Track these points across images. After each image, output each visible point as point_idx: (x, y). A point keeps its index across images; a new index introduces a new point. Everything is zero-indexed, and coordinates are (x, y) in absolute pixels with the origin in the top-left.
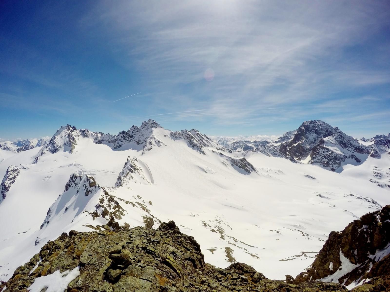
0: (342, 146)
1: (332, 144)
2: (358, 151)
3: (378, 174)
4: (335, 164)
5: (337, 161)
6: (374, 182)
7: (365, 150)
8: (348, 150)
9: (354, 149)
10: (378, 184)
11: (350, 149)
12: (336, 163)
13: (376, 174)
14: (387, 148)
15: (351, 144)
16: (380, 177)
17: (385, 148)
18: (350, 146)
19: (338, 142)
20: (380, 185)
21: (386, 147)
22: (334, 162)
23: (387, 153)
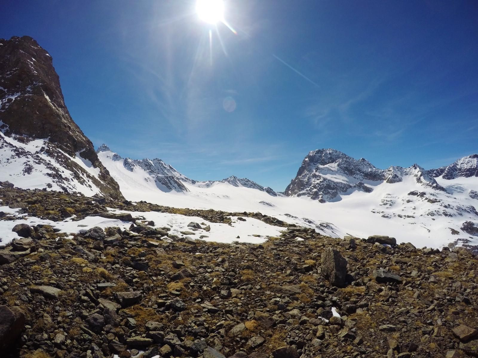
0: (346, 173)
1: (331, 171)
2: (369, 178)
3: (387, 202)
4: (326, 194)
5: (329, 190)
6: (378, 213)
7: (380, 176)
8: (355, 178)
9: (364, 176)
10: (382, 214)
11: (358, 176)
12: (329, 193)
13: (385, 202)
14: (414, 169)
15: (359, 170)
16: (390, 205)
17: (411, 170)
18: (358, 172)
19: (341, 169)
20: (386, 216)
21: (412, 168)
22: (324, 192)
23: (413, 175)
